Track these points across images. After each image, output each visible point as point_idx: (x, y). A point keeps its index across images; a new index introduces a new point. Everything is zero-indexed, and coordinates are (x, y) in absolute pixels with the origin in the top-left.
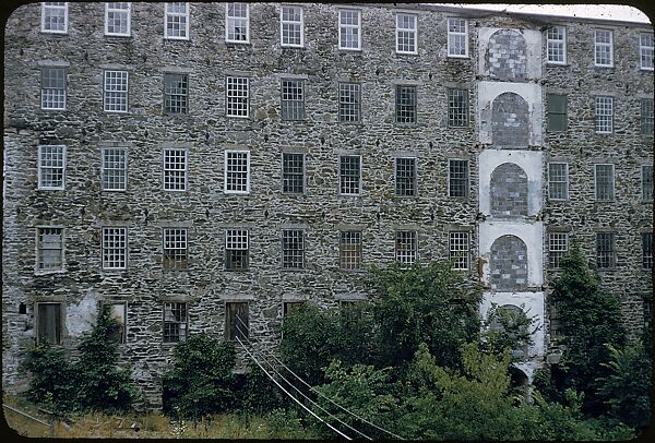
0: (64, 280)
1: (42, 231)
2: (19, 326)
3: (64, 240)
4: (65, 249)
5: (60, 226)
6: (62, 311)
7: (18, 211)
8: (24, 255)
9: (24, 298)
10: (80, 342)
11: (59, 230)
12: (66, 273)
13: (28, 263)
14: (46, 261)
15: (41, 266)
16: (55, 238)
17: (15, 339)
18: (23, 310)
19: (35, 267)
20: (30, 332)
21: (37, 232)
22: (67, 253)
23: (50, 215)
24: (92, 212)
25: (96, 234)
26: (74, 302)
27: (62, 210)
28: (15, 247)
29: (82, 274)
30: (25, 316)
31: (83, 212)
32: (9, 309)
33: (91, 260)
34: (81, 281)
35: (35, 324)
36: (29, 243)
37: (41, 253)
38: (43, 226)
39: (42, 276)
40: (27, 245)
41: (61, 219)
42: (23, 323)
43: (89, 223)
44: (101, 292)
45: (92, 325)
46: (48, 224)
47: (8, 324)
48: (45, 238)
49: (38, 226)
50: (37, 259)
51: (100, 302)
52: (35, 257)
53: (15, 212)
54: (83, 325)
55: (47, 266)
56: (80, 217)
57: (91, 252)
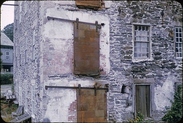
0: (152, 66)
1: (136, 27)
2: (122, 103)
3: (151, 35)
4: (151, 43)
5: (148, 24)
6: (152, 90)
7: (120, 11)
8: (124, 46)
9: (125, 80)
10: (164, 115)
11: (147, 27)
12: (153, 61)
14: (138, 52)
15: (135, 55)
16: (144, 34)
17: (120, 114)
18: (123, 92)
19: (132, 55)
20: (130, 109)
21: (133, 28)
22: (153, 45)
23: (141, 15)
24: (168, 14)
25: (171, 32)
26: (159, 84)
27: (149, 12)
28: (117, 39)
29: (164, 62)
30: (126, 96)
31: (162, 14)
32: (115, 89)
33: (169, 51)
34: (163, 67)
35: (134, 102)
36: (128, 37)
37: (135, 44)
38: (137, 23)
39: (137, 63)
40: (126, 38)
41: (148, 19)
42: (125, 101)
43: (167, 23)
44: (176, 76)
45: (171, 101)
46: (140, 22)
47: (115, 102)
48: (139, 33)
49: (134, 23)
50: (133, 50)
51: (175, 83)
52: (132, 48)
53: (117, 11)
54: (165, 101)
55: (140, 55)
56: (161, 18)
57: (169, 45)
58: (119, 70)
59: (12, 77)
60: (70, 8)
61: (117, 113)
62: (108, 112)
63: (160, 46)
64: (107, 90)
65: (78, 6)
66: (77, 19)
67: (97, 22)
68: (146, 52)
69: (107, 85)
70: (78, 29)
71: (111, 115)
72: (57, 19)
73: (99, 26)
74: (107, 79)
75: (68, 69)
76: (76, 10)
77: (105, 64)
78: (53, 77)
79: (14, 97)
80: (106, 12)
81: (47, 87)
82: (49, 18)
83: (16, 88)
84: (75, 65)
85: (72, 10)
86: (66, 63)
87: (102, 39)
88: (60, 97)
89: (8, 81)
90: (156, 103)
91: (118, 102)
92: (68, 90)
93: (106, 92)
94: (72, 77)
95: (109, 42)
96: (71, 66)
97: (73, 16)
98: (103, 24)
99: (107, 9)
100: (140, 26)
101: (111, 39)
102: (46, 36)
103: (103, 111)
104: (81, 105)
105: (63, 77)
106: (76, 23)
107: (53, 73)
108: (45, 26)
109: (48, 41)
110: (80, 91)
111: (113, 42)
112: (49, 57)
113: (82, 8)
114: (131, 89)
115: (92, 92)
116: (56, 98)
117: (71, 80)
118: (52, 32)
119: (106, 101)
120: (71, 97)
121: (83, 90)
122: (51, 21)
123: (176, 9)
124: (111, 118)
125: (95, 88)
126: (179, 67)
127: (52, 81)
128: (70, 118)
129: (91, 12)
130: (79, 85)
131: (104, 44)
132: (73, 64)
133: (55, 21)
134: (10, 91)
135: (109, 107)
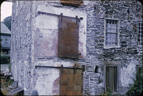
0: (119, 52)
1: (107, 21)
2: (95, 80)
3: (119, 28)
4: (119, 34)
5: (117, 19)
6: (118, 71)
7: (95, 8)
8: (98, 36)
9: (97, 63)
10: (127, 91)
11: (116, 22)
12: (120, 48)
13: (100, 41)
14: (109, 40)
16: (114, 26)
17: (93, 89)
18: (96, 71)
19: (104, 43)
20: (101, 85)
21: (105, 22)
22: (120, 36)
23: (111, 12)
24: (133, 12)
25: (135, 25)
26: (125, 66)
27: (118, 9)
28: (93, 30)
29: (129, 49)
30: (99, 75)
31: (128, 12)
32: (90, 69)
33: (133, 41)
34: (128, 53)
35: (104, 79)
36: (101, 29)
37: (106, 35)
38: (108, 18)
39: (108, 49)
40: (100, 30)
41: (117, 15)
42: (97, 79)
43: (132, 19)
44: (138, 60)
45: (133, 80)
46: (111, 17)
47: (89, 79)
48: (109, 26)
49: (106, 18)
50: (105, 39)
51: (137, 66)
52: (104, 37)
53: (93, 8)
54: (129, 80)
55: (110, 43)
56: (127, 15)
57: (133, 36)
58: (94, 55)
59: (9, 58)
60: (56, 5)
61: (91, 88)
62: (84, 87)
63: (126, 36)
64: (84, 70)
65: (62, 4)
66: (62, 14)
67: (77, 17)
68: (115, 41)
69: (83, 66)
70: (62, 21)
71: (86, 89)
72: (46, 13)
73: (78, 20)
74: (84, 61)
75: (53, 53)
76: (61, 7)
77: (83, 49)
78: (41, 59)
79: (10, 74)
80: (84, 8)
81: (36, 67)
82: (40, 13)
83: (12, 67)
84: (59, 50)
85: (58, 7)
86: (52, 48)
87: (80, 30)
88: (47, 75)
89: (6, 61)
90: (122, 81)
91: (92, 80)
92: (53, 69)
93: (83, 71)
94: (56, 59)
95: (86, 32)
96: (56, 50)
97: (58, 11)
98: (82, 18)
99: (85, 6)
100: (111, 20)
101: (87, 30)
102: (37, 27)
103: (80, 86)
104: (63, 81)
105: (49, 59)
106: (61, 17)
107: (42, 56)
108: (36, 18)
109: (38, 30)
110: (62, 70)
111: (89, 32)
112: (39, 43)
113: (66, 5)
114: (102, 70)
115: (72, 71)
116: (43, 75)
117: (56, 61)
118: (42, 23)
119: (82, 78)
120: (55, 74)
121: (64, 69)
122: (41, 15)
123: (139, 8)
124: (86, 92)
125: (75, 68)
126: (141, 53)
127: (41, 62)
128: (54, 91)
129: (73, 8)
130: (62, 66)
131: (82, 34)
132: (57, 49)
133: (44, 15)
134: (7, 70)
135: (85, 83)
